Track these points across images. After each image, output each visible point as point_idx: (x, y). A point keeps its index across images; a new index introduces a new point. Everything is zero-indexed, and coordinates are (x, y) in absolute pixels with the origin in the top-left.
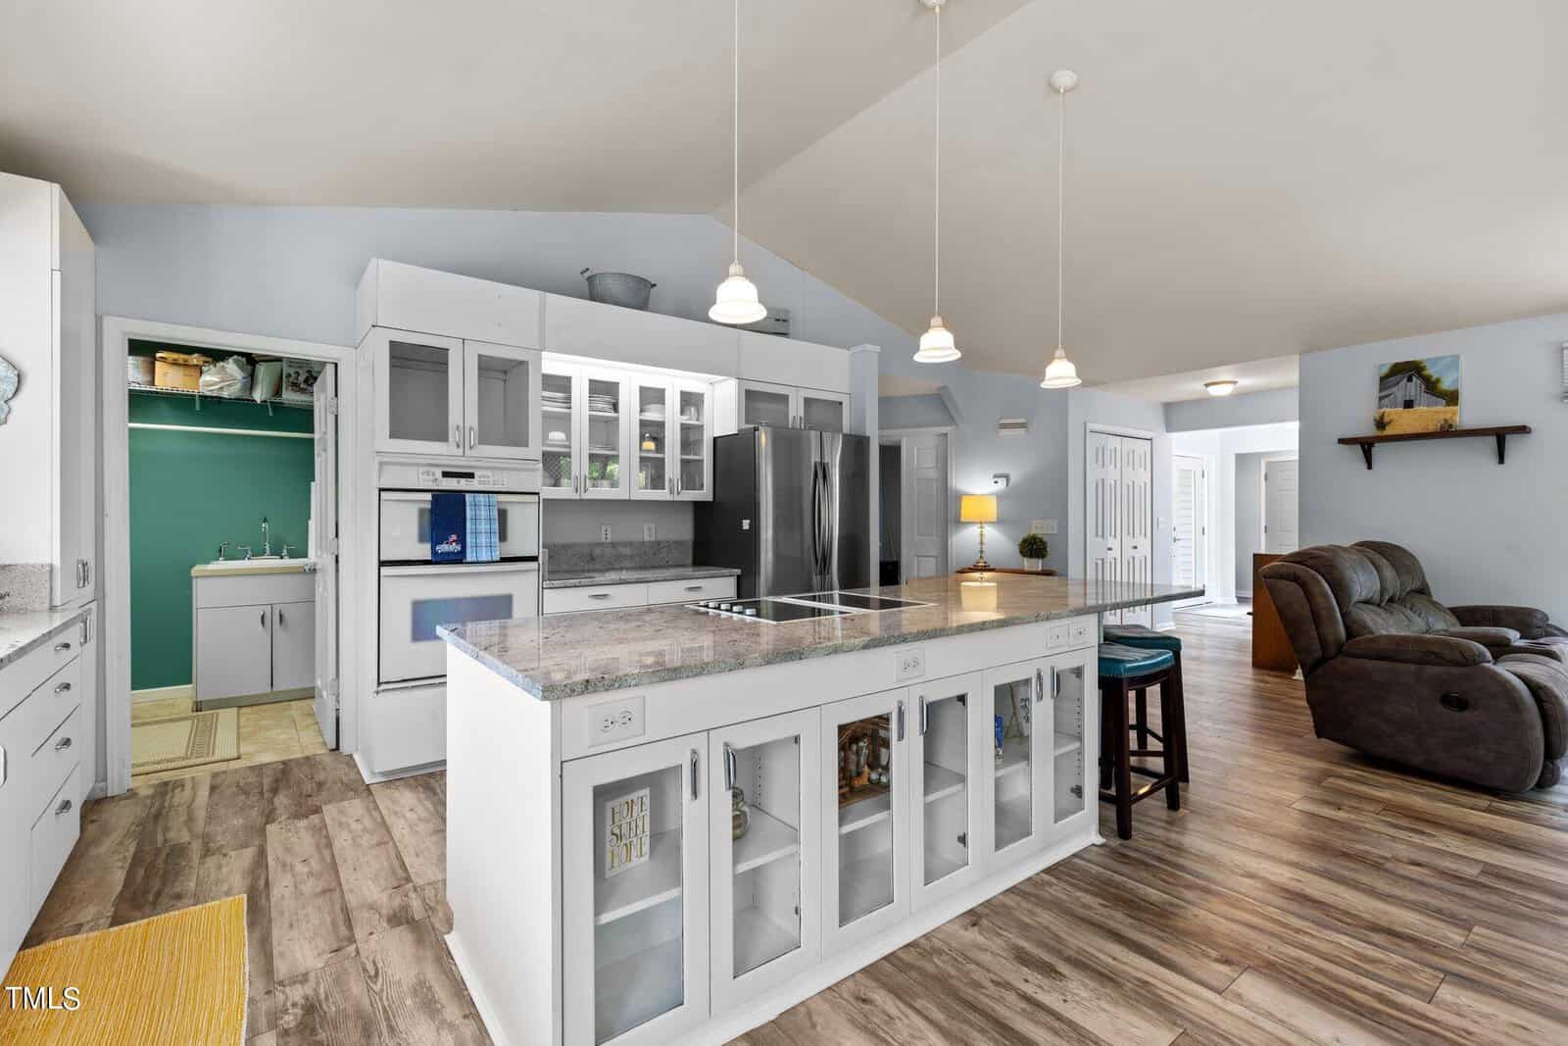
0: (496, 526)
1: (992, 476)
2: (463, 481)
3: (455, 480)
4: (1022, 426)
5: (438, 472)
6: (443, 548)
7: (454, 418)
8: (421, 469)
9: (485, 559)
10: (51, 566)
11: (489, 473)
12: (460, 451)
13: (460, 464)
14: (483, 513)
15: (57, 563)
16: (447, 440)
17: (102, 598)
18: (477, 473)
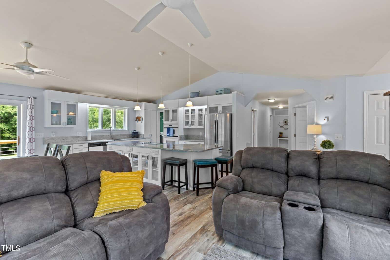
1: (323, 118)
5: (169, 125)
7: (170, 118)
8: (167, 125)
9: (171, 136)
10: (144, 134)
12: (170, 123)
14: (172, 130)
16: (169, 121)
17: (157, 138)
18: (173, 125)
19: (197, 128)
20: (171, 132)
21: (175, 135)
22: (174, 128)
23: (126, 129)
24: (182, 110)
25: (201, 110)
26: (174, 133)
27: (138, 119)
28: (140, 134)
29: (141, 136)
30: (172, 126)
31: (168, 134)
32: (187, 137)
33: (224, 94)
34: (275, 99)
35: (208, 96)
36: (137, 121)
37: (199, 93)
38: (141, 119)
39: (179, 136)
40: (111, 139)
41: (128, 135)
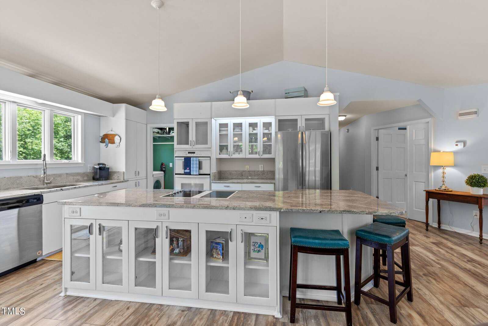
0: (198, 166)
1: (455, 142)
2: (192, 154)
3: (190, 154)
4: (475, 113)
5: (187, 152)
6: (186, 171)
7: (190, 139)
8: (184, 152)
9: (195, 174)
10: (124, 172)
11: (199, 152)
12: (191, 147)
13: (192, 150)
14: (195, 162)
15: (125, 171)
16: (189, 144)
17: (147, 178)
18: (196, 152)
19: (245, 158)
20: (195, 166)
21: (202, 172)
22: (200, 158)
23: (80, 161)
24: (215, 124)
25: (253, 126)
26: (200, 168)
27: (108, 139)
28: (115, 172)
29: (115, 176)
30: (195, 154)
31: (188, 171)
32: (221, 176)
33: (304, 97)
34: (345, 116)
35: (277, 100)
36: (104, 144)
37: (250, 93)
38: (117, 139)
39: (212, 173)
40: (42, 186)
41: (84, 173)
